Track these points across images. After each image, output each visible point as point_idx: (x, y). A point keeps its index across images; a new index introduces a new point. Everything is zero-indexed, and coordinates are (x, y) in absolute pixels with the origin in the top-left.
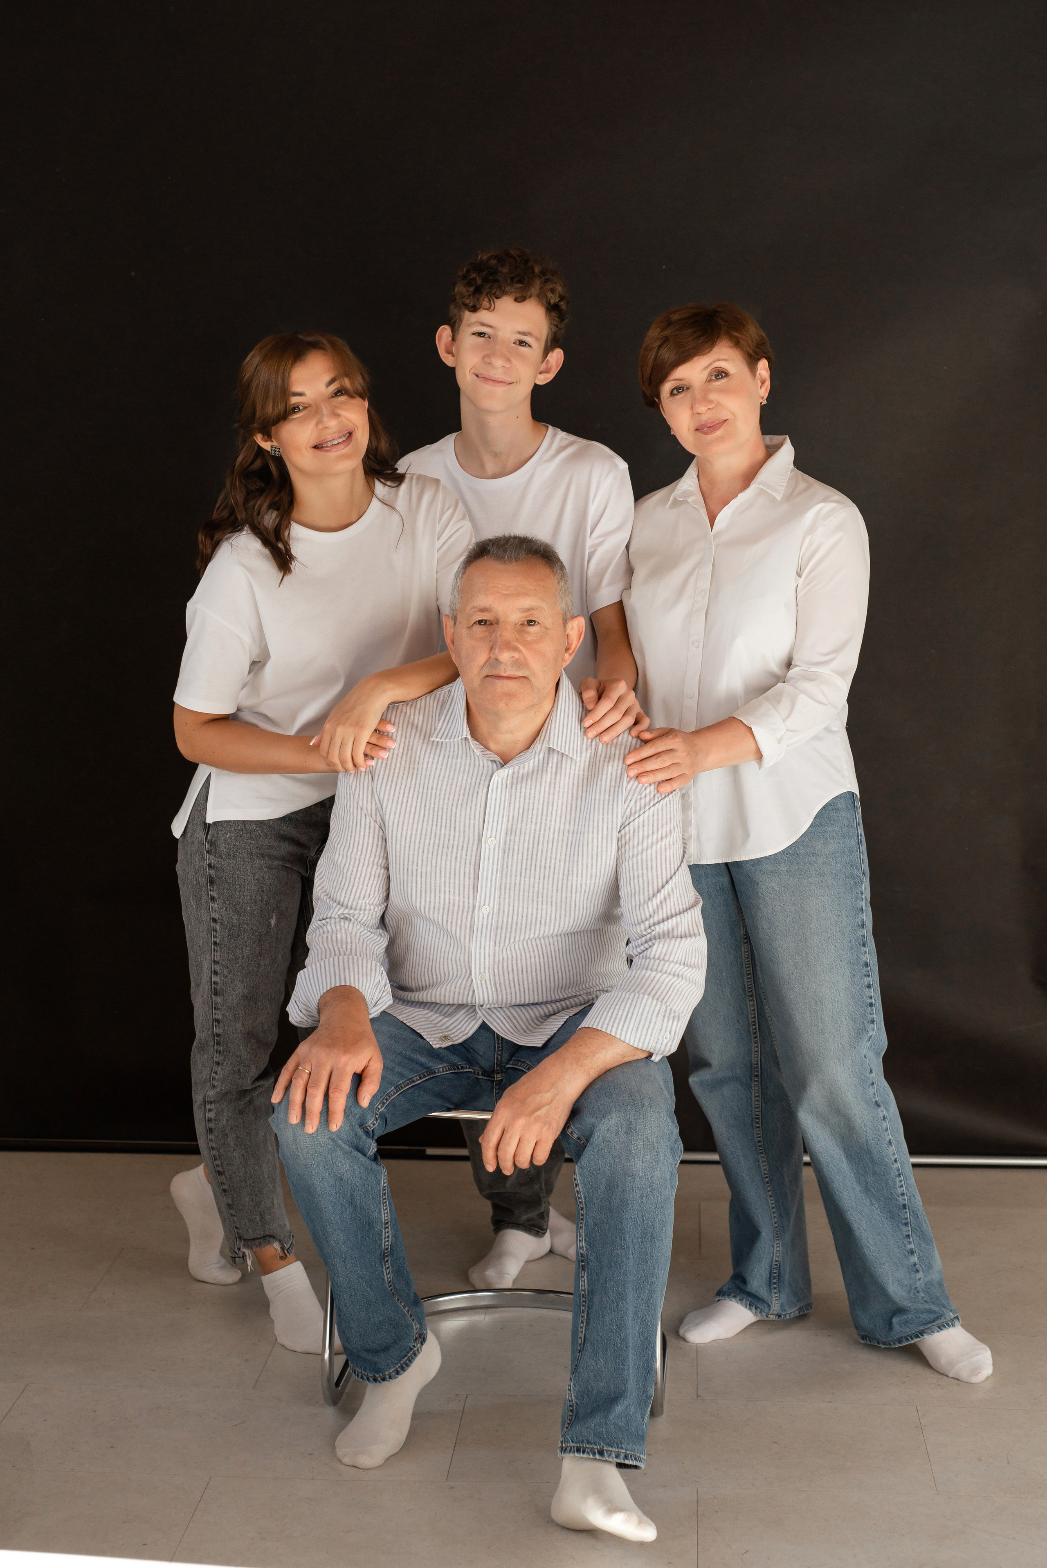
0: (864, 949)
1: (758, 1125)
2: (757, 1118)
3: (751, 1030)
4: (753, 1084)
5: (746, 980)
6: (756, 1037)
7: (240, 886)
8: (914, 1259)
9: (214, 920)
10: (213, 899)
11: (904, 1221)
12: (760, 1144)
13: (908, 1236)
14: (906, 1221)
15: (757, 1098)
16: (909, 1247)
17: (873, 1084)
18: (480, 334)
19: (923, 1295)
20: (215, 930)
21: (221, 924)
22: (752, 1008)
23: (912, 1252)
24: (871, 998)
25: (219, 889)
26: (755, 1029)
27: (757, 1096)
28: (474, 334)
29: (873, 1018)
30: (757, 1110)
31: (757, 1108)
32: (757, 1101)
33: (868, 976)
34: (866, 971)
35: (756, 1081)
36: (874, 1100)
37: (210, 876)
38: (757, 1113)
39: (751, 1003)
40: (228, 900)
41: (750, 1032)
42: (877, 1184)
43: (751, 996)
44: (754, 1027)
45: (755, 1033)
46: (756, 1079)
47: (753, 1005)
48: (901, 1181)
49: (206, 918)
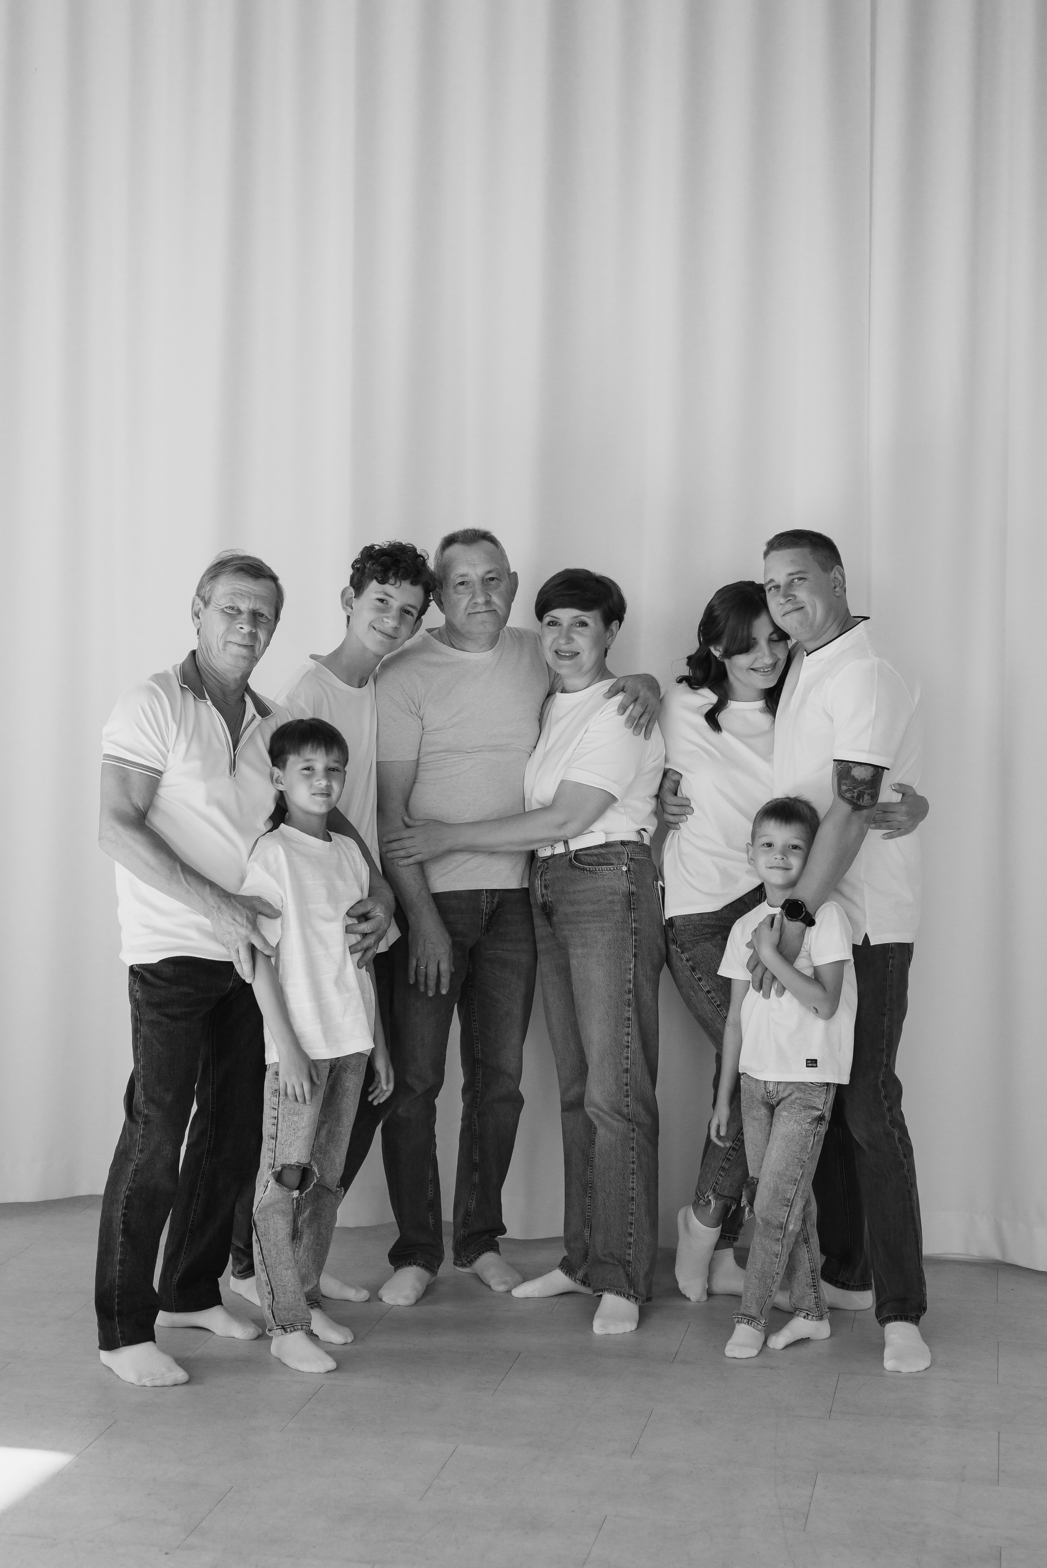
0: (629, 1009)
7: (711, 959)
9: (709, 992)
10: (700, 979)
11: (631, 1211)
13: (632, 1223)
14: (632, 1211)
16: (629, 1231)
18: (382, 600)
20: (713, 998)
21: (714, 990)
23: (631, 1235)
24: (628, 1042)
25: (699, 970)
28: (377, 599)
29: (628, 1056)
33: (629, 1027)
34: (627, 1024)
37: (690, 966)
40: (709, 972)
42: (616, 1177)
48: (634, 1178)
49: (702, 995)
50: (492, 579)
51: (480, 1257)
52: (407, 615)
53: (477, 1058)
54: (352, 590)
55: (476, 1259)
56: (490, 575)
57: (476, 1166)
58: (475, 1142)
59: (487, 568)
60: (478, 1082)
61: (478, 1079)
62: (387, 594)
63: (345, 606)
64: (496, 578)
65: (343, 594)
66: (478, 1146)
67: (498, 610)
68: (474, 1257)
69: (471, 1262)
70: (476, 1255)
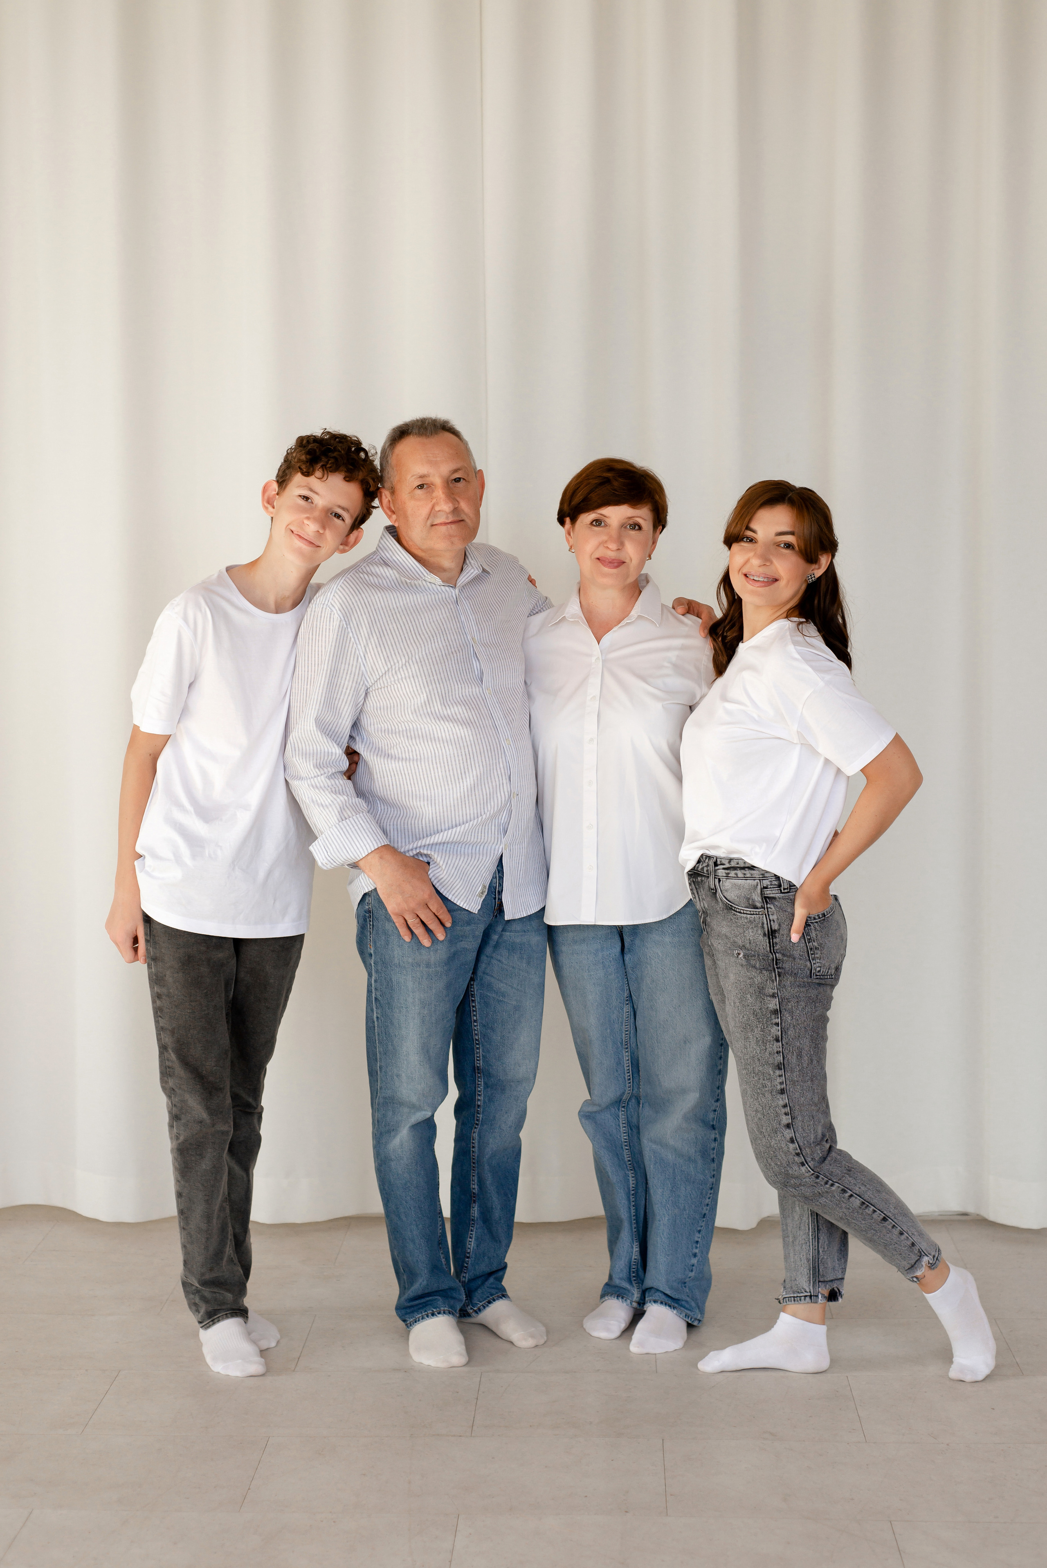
1: (626, 1148)
2: (625, 1142)
3: (626, 1077)
4: (620, 1114)
5: (624, 1036)
6: (630, 1083)
8: (694, 1261)
12: (630, 1163)
15: (624, 1125)
17: (715, 1111)
18: (306, 498)
19: (688, 1291)
22: (627, 1059)
23: (695, 1255)
26: (629, 1076)
27: (624, 1123)
28: (300, 496)
30: (625, 1135)
31: (624, 1133)
32: (625, 1127)
35: (623, 1111)
36: (711, 1123)
38: (625, 1138)
39: (627, 1054)
41: (625, 1079)
43: (627, 1048)
44: (629, 1074)
45: (629, 1079)
46: (623, 1109)
47: (628, 1056)
50: (458, 480)
51: (489, 1305)
52: (336, 520)
53: (478, 1067)
54: (275, 486)
55: (484, 1307)
56: (457, 475)
57: (474, 1197)
58: (474, 1167)
59: (452, 466)
60: (479, 1095)
61: (479, 1091)
62: (311, 490)
63: (266, 505)
64: (464, 479)
65: (265, 489)
66: (476, 1172)
67: (467, 520)
68: (483, 1305)
69: (478, 1311)
70: (485, 1304)
